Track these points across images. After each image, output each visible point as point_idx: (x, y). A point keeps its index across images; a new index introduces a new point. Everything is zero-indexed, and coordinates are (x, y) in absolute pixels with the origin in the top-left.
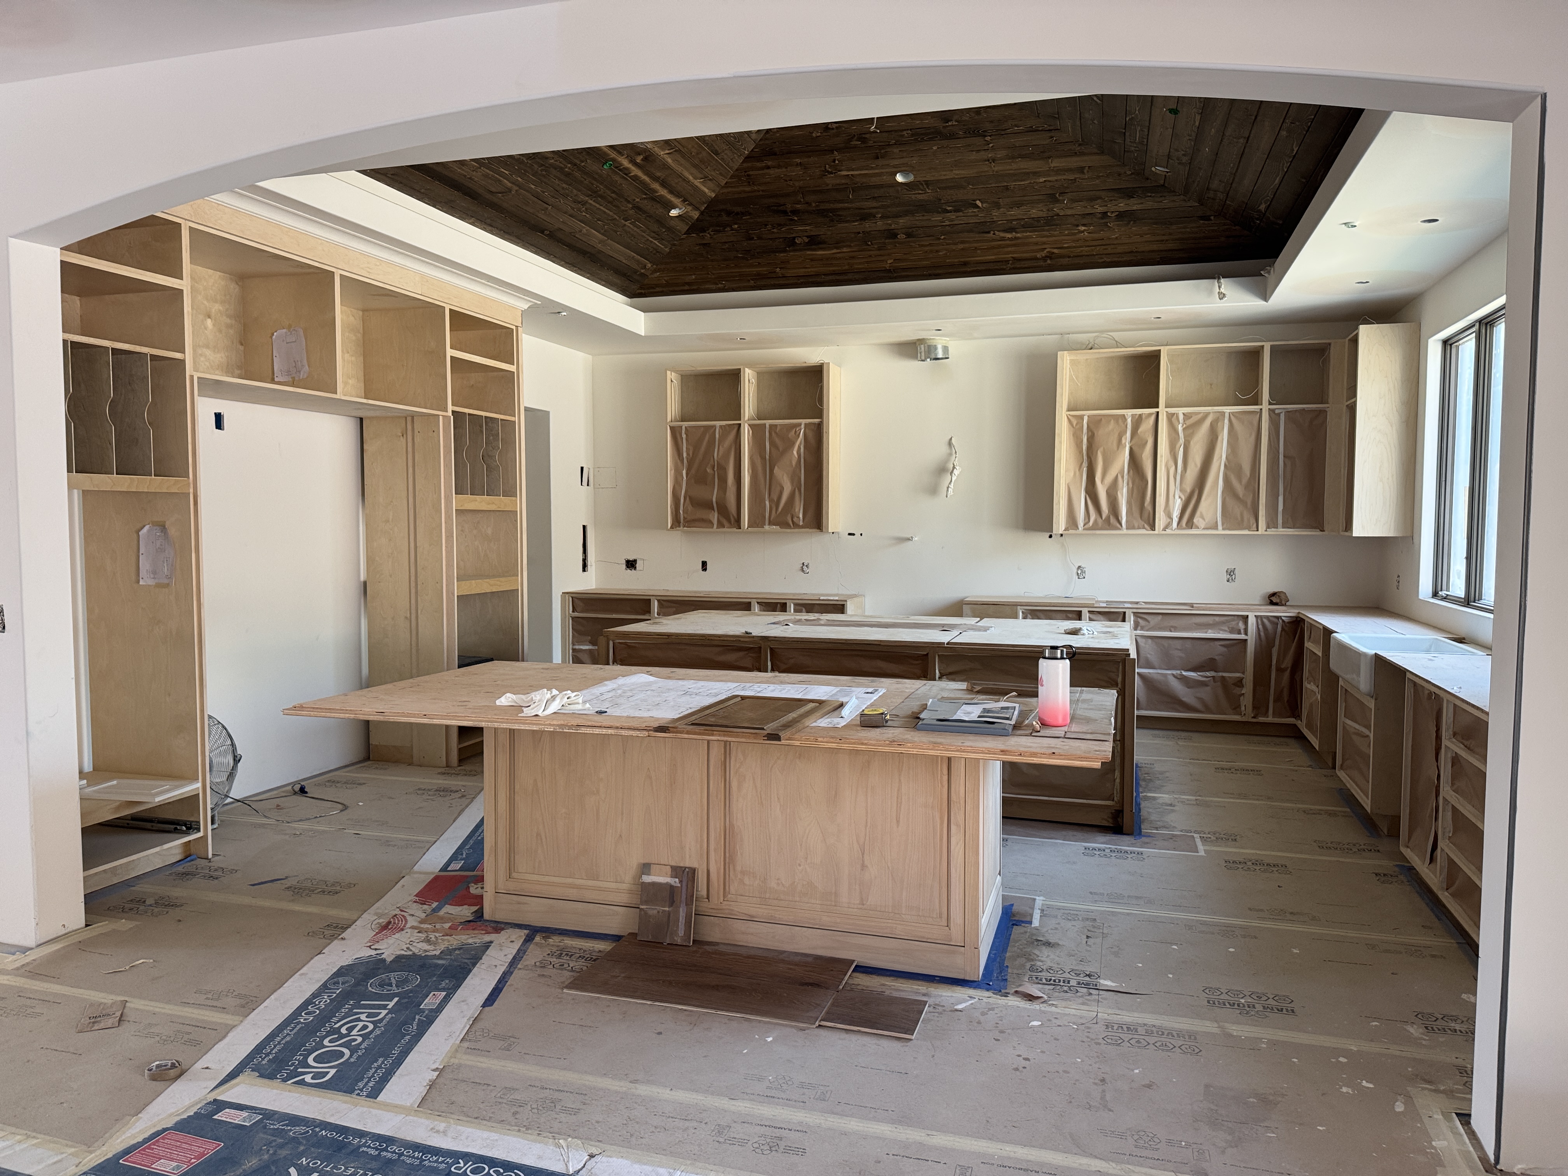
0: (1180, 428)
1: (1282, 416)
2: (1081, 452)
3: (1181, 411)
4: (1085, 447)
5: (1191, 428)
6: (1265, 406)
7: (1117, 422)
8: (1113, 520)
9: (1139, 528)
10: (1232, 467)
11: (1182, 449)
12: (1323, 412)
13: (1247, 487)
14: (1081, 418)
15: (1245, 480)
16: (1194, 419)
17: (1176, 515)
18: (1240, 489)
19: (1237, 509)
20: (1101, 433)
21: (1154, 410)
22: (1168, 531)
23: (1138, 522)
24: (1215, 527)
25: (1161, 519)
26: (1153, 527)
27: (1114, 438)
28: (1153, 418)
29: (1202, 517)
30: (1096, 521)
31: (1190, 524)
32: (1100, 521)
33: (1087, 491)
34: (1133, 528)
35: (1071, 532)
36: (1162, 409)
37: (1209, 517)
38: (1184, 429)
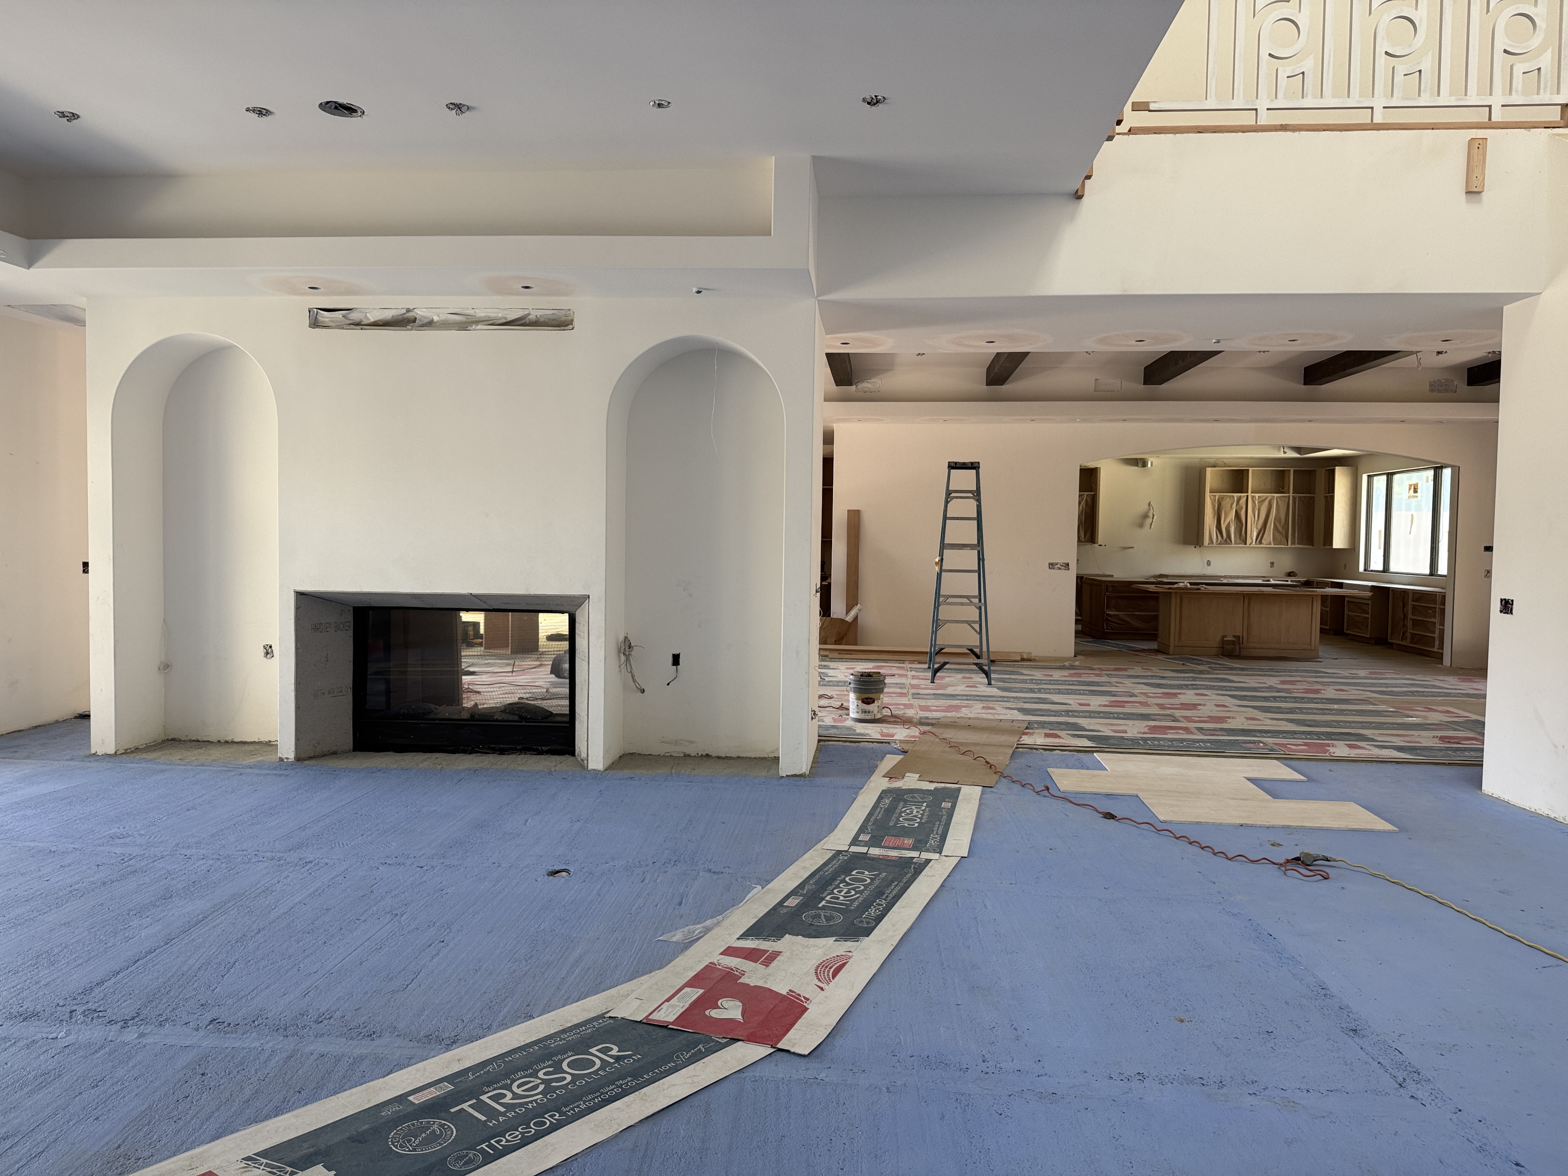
0: (1257, 502)
1: (1297, 499)
2: (1214, 510)
3: (1257, 495)
4: (1216, 509)
5: (1261, 502)
6: (1291, 494)
7: (1230, 499)
8: (1228, 540)
9: (1239, 544)
10: (1277, 519)
11: (1257, 511)
12: (1313, 498)
13: (1283, 527)
14: (1215, 496)
15: (1282, 524)
16: (1263, 498)
17: (1254, 538)
18: (1280, 528)
19: (1279, 536)
20: (1224, 503)
21: (1246, 494)
22: (1252, 546)
23: (1239, 541)
24: (1271, 544)
25: (1249, 541)
26: (1246, 544)
27: (1229, 505)
28: (1245, 498)
29: (1265, 540)
30: (1221, 540)
31: (1260, 543)
32: (1222, 541)
33: (1217, 527)
34: (1237, 544)
35: (1211, 545)
36: (1250, 494)
37: (1268, 541)
38: (1258, 503)
